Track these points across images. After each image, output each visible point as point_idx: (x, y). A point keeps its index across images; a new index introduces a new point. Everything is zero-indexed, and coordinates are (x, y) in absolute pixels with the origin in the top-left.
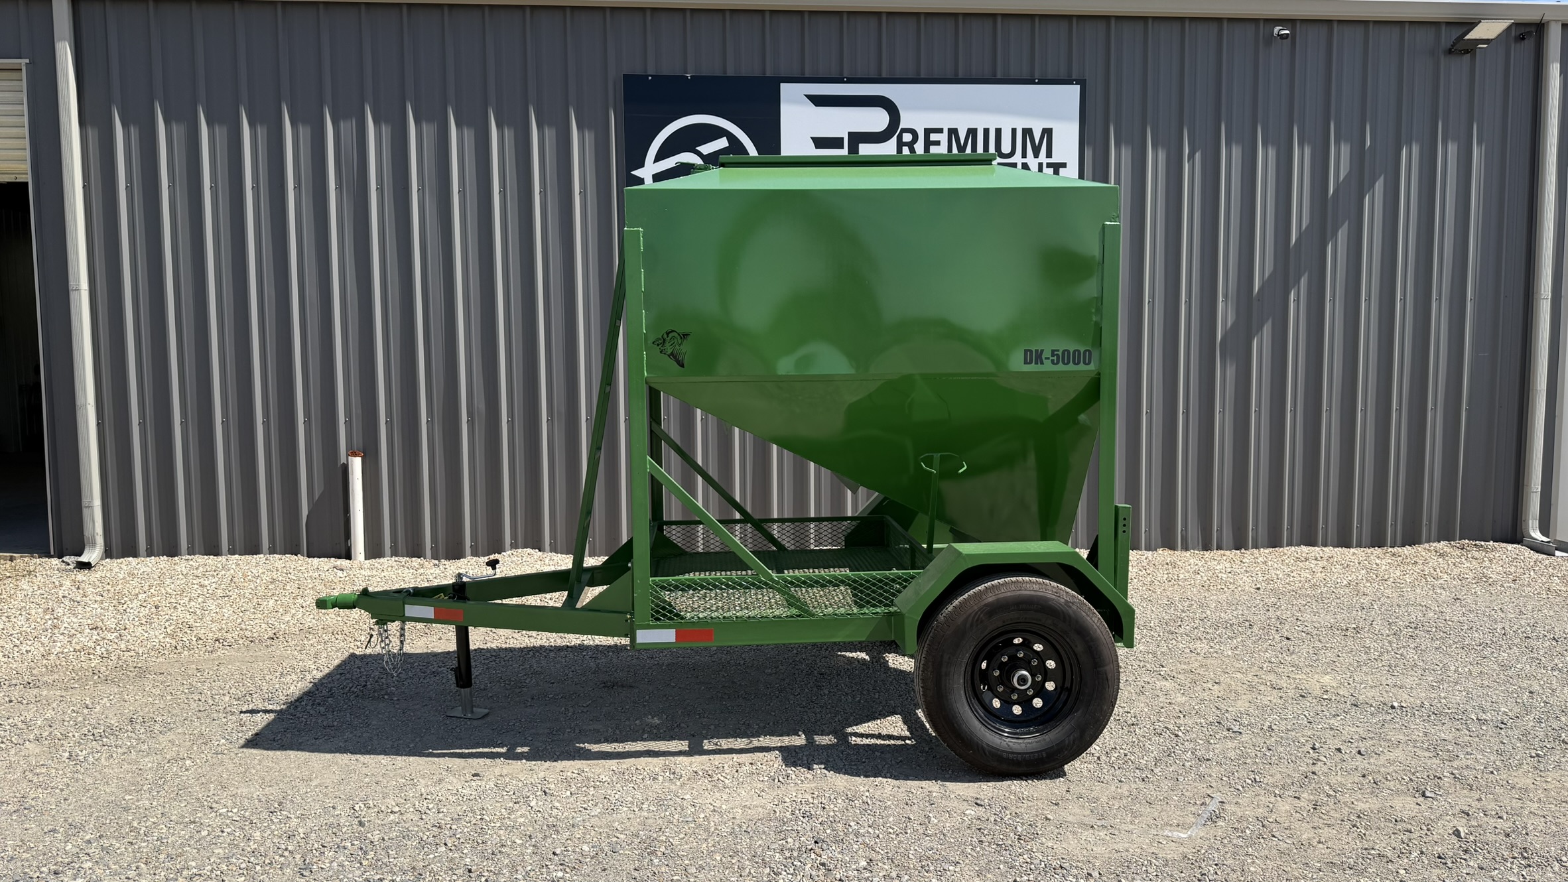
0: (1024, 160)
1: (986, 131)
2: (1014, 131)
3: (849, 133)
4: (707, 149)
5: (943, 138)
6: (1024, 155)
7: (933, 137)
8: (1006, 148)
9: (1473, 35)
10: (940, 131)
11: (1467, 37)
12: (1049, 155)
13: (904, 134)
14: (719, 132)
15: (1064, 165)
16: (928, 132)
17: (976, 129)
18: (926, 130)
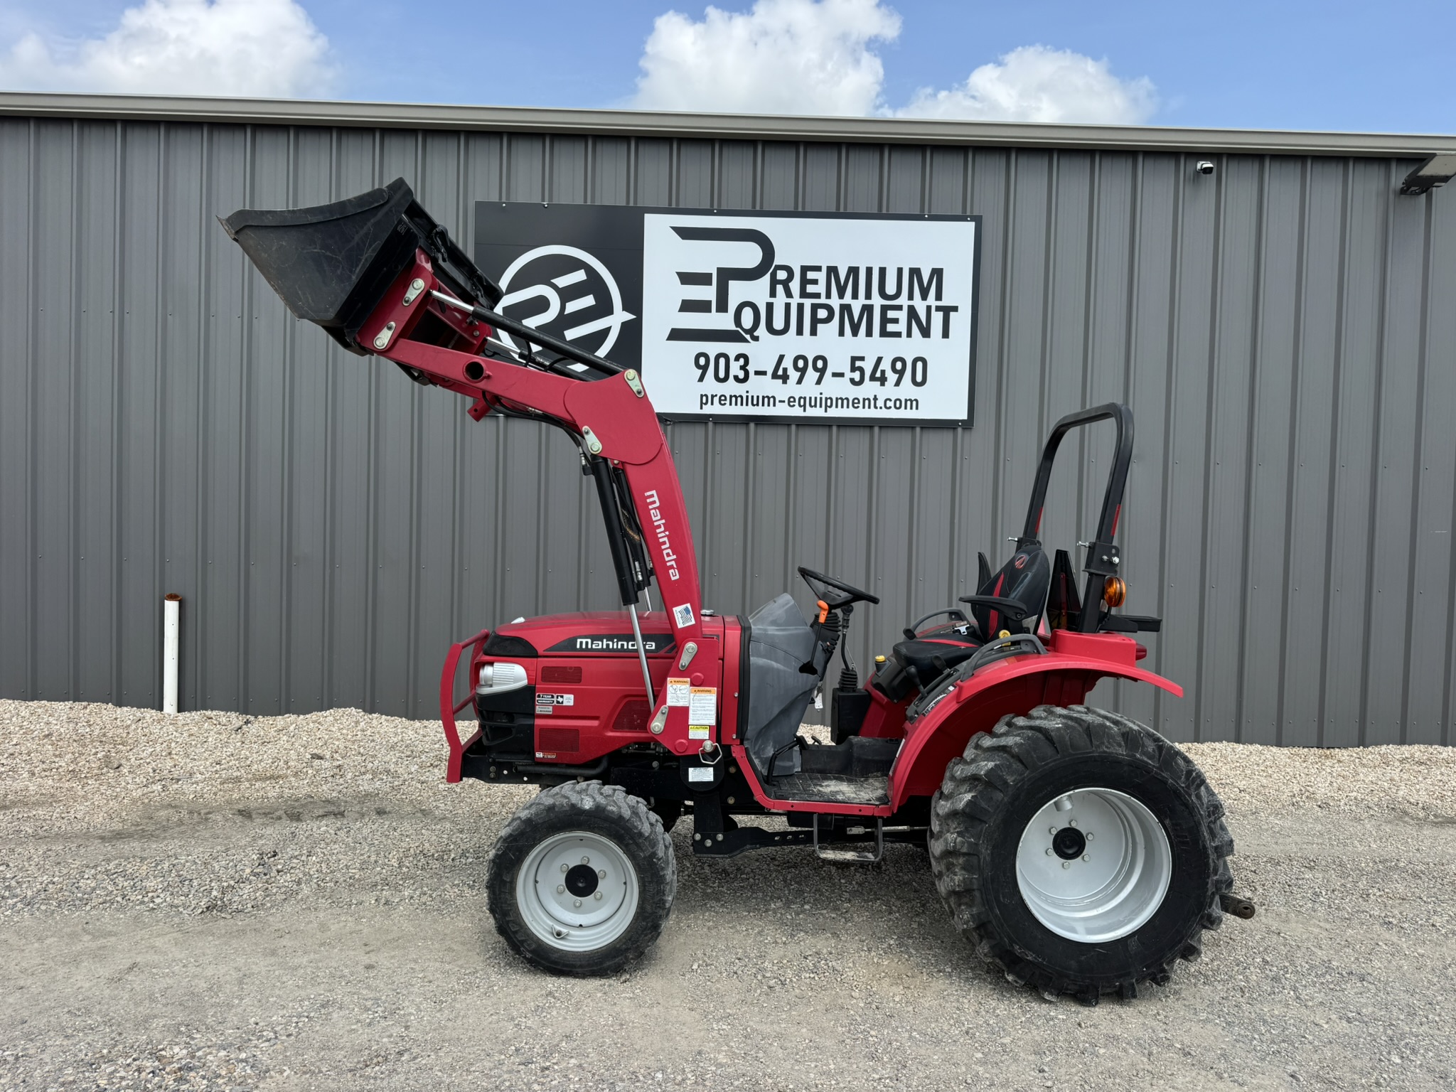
0: (911, 303)
1: (869, 270)
2: (900, 271)
3: (719, 269)
4: (562, 282)
5: (821, 276)
6: (911, 297)
7: (810, 275)
8: (891, 289)
9: (1428, 171)
10: (818, 269)
11: (1421, 173)
12: (939, 297)
13: (778, 272)
14: (576, 264)
15: (955, 309)
16: (804, 269)
17: (857, 268)
18: (802, 266)
